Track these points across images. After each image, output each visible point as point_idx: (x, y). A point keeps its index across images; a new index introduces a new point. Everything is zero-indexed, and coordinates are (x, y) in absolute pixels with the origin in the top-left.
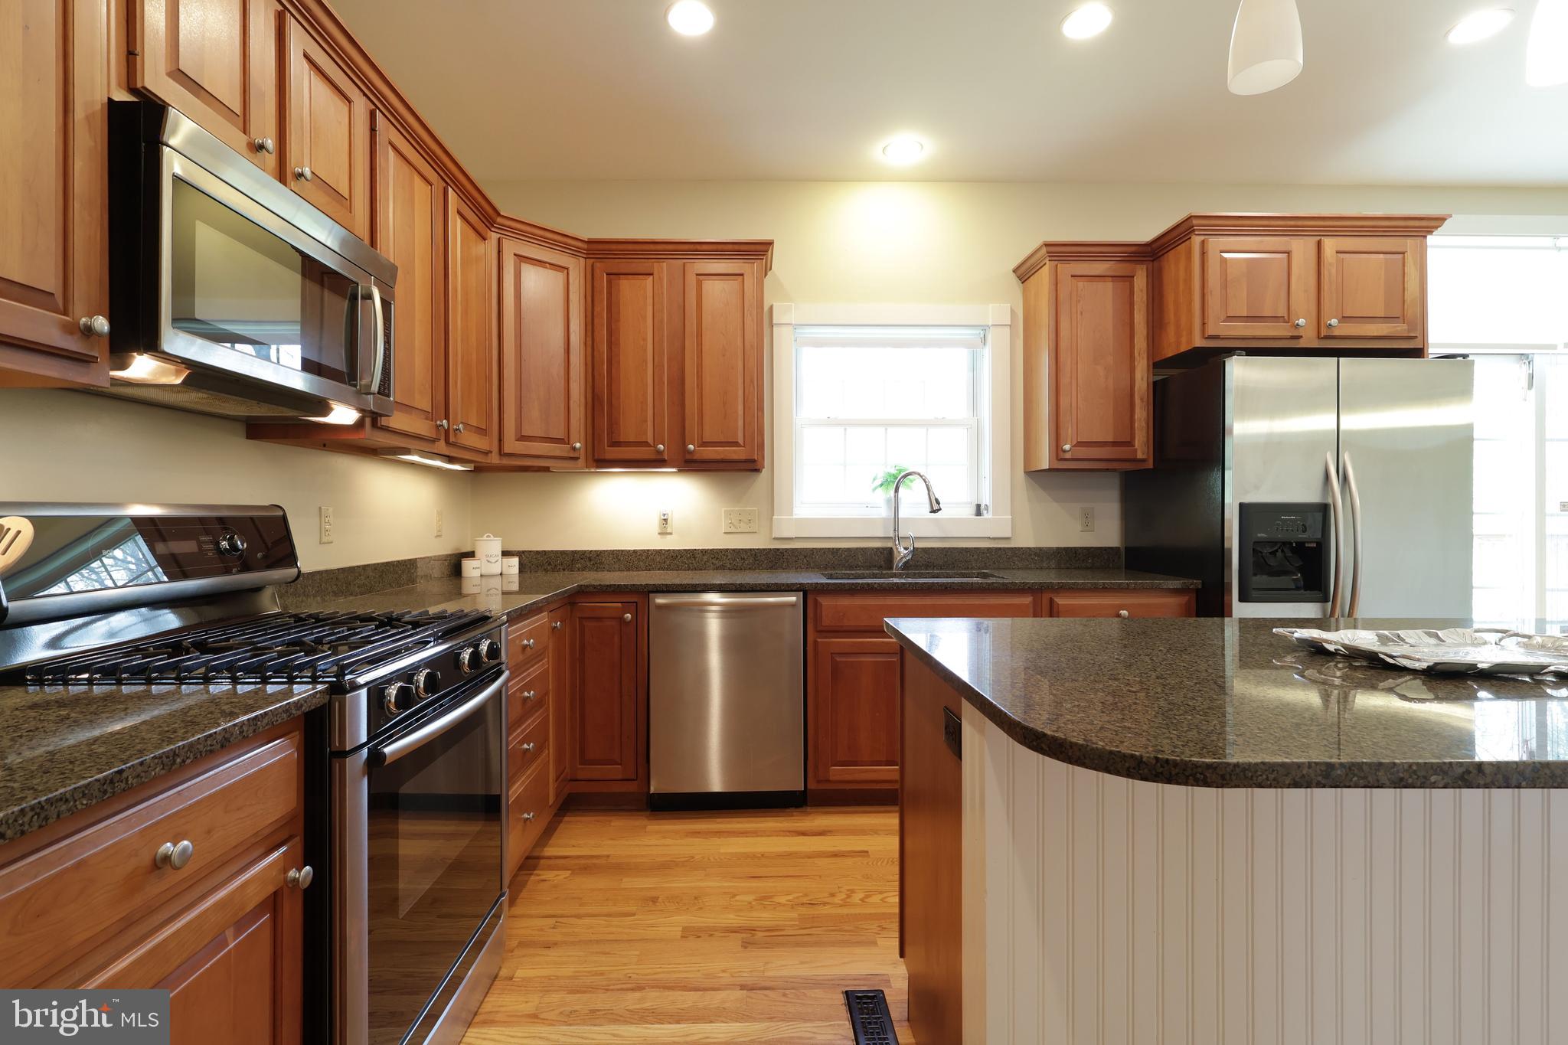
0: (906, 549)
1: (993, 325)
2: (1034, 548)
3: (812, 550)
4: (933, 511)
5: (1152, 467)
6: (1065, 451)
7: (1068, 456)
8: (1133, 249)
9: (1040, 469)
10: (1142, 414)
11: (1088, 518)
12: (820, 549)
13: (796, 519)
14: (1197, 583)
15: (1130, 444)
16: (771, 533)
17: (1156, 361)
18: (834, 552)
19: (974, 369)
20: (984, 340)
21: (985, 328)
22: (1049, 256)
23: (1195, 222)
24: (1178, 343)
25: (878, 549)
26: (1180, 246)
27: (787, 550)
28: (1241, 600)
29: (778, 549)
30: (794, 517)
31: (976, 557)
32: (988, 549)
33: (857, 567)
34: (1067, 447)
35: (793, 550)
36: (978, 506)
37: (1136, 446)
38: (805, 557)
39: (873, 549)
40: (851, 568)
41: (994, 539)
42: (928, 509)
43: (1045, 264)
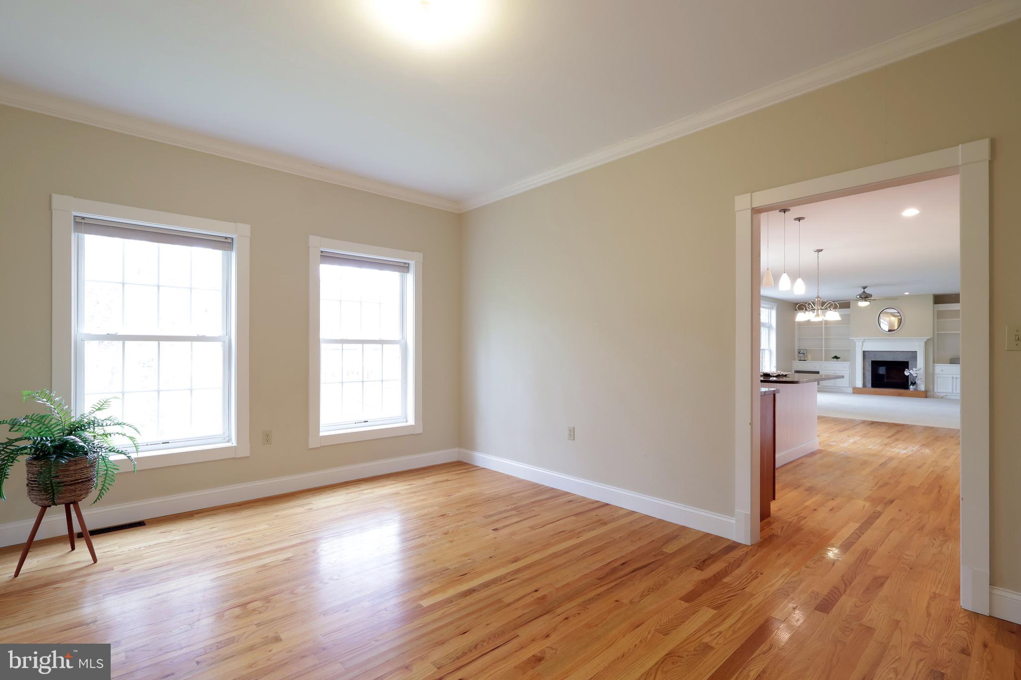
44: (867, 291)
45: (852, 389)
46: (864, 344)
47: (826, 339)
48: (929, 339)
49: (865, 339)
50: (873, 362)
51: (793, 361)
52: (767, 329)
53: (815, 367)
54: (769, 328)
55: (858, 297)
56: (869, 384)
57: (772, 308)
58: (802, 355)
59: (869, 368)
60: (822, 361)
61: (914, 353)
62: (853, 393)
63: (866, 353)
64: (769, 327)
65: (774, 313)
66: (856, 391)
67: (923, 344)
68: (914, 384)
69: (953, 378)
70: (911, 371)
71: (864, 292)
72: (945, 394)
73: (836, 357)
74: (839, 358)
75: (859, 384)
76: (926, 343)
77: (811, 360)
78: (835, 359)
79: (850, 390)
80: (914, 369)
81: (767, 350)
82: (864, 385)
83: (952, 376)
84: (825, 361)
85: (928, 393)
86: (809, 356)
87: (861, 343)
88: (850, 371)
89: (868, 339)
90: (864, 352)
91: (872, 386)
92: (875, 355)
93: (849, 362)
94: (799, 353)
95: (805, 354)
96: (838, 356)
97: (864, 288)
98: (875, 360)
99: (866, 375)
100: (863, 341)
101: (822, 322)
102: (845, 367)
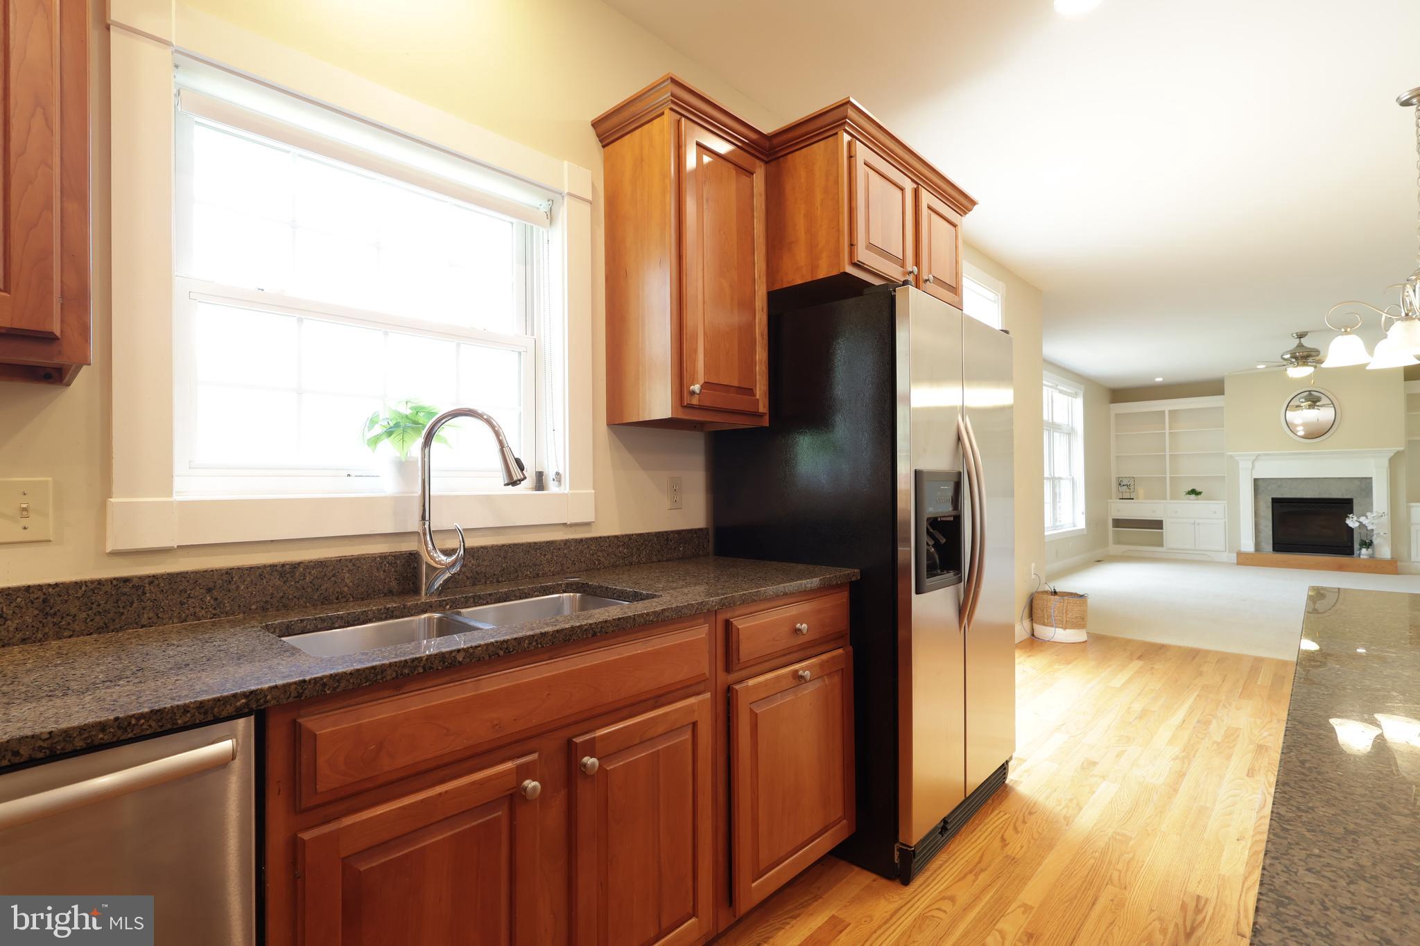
0: (447, 553)
1: (570, 194)
2: (623, 536)
3: (229, 573)
4: (514, 483)
5: (768, 425)
6: (693, 393)
7: (695, 401)
8: (754, 136)
9: (635, 420)
10: (761, 354)
11: (676, 490)
12: (251, 569)
13: (181, 503)
14: (854, 573)
15: (750, 392)
16: (101, 537)
17: (777, 287)
18: (286, 571)
19: (527, 259)
20: (551, 216)
21: (553, 196)
22: (673, 102)
23: (851, 112)
24: (814, 267)
25: (383, 557)
26: (816, 145)
27: (153, 579)
28: (917, 593)
29: (126, 580)
30: (177, 497)
31: (549, 556)
32: (566, 542)
33: (341, 598)
34: (696, 388)
35: (172, 578)
36: (540, 475)
37: (758, 397)
38: (209, 590)
39: (373, 558)
40: (325, 601)
41: (572, 525)
42: (501, 478)
43: (663, 114)
45: (1235, 555)
46: (1257, 464)
47: (1172, 456)
48: (1398, 453)
49: (1259, 455)
50: (1275, 501)
51: (1109, 501)
52: (1064, 439)
54: (1069, 434)
56: (1268, 545)
57: (1075, 395)
58: (1126, 489)
59: (1267, 513)
60: (1166, 499)
61: (1366, 482)
62: (1238, 564)
63: (1260, 484)
65: (1079, 403)
66: (1244, 560)
67: (1385, 463)
68: (1367, 544)
70: (1362, 519)
71: (1300, 346)
73: (1194, 492)
74: (1200, 493)
75: (1248, 545)
76: (1390, 461)
77: (1145, 499)
78: (1193, 496)
79: (1231, 558)
80: (1368, 514)
82: (1258, 548)
84: (1171, 499)
85: (1400, 563)
86: (1141, 491)
87: (1251, 463)
88: (1226, 520)
89: (1265, 455)
90: (1256, 480)
91: (1274, 550)
92: (1279, 486)
93: (1225, 502)
94: (1120, 484)
95: (1132, 487)
96: (1198, 489)
97: (1300, 338)
98: (1280, 496)
99: (1261, 527)
100: (1255, 458)
101: (1164, 423)
102: (1215, 513)
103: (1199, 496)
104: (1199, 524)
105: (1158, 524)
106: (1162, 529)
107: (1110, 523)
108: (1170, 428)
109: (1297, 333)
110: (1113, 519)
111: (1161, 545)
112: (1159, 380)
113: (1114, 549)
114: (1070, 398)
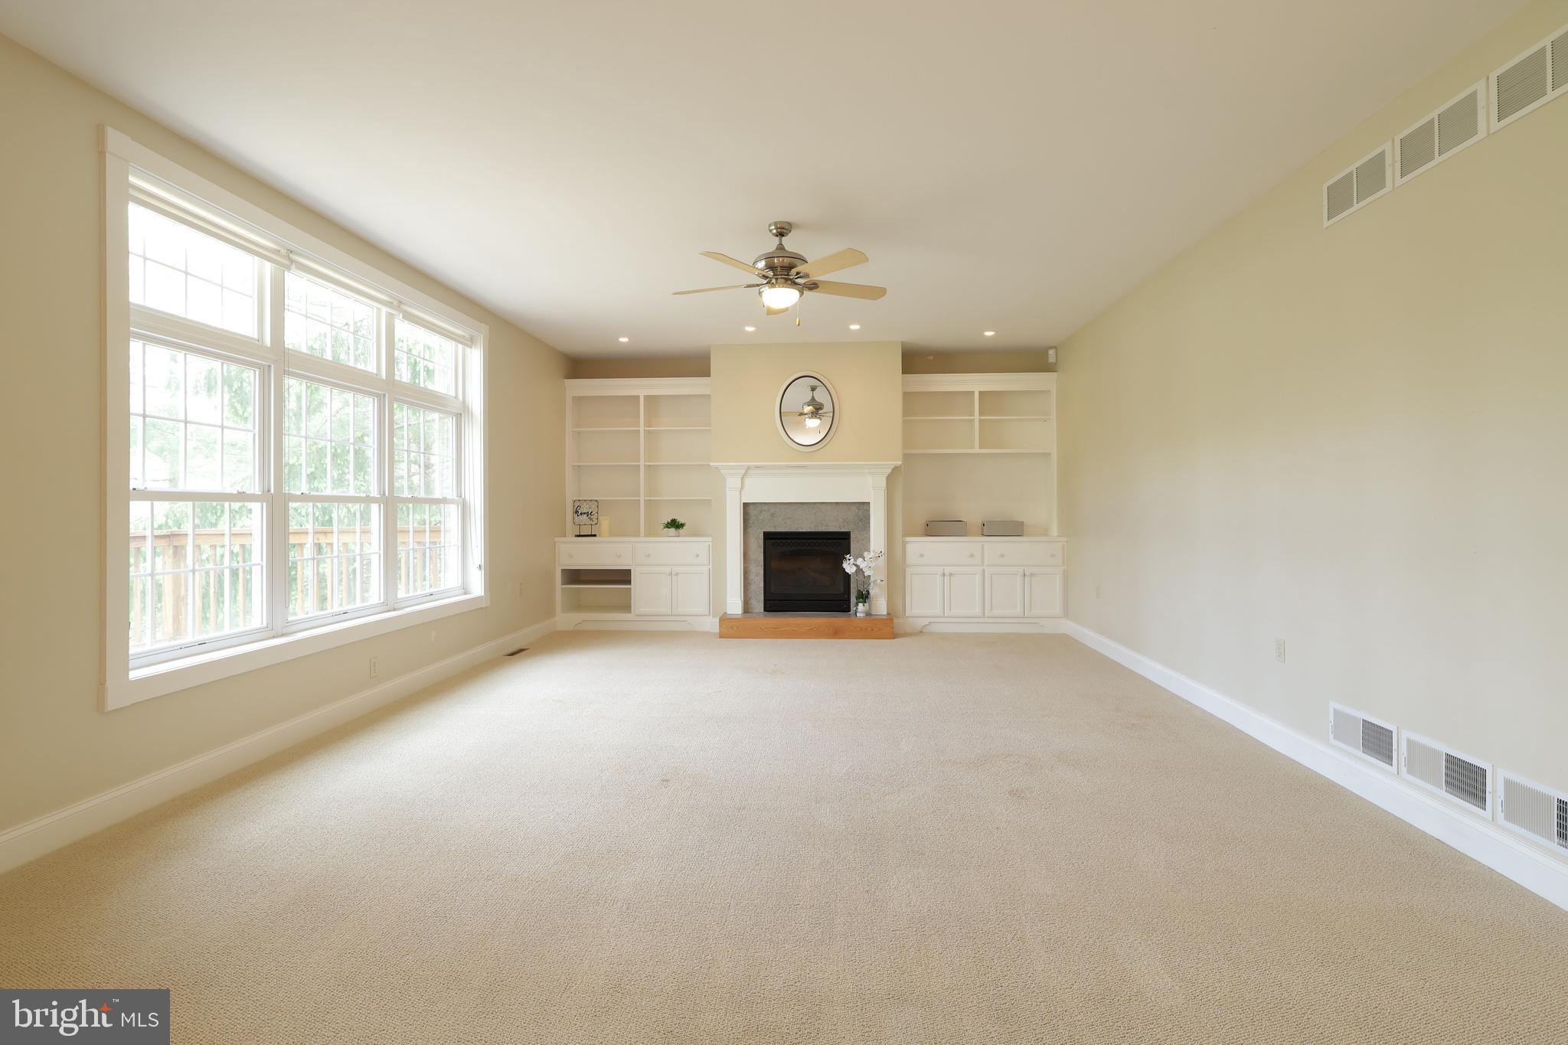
44: (791, 243)
45: (719, 621)
46: (747, 481)
47: (648, 467)
48: (896, 469)
49: (749, 468)
50: (769, 537)
51: (556, 539)
52: (450, 423)
53: (620, 556)
54: (459, 416)
55: (762, 264)
56: (758, 604)
57: (470, 342)
58: (586, 519)
59: (758, 554)
60: (638, 536)
61: (864, 506)
62: (722, 636)
63: (752, 511)
64: (461, 415)
65: (475, 357)
66: (731, 629)
67: (882, 482)
68: (864, 597)
69: (944, 575)
70: (859, 561)
71: (781, 247)
72: (925, 622)
73: (675, 524)
74: (681, 526)
75: (735, 604)
76: (889, 478)
77: (612, 535)
78: (672, 530)
79: (712, 625)
80: (866, 554)
81: (451, 502)
82: (747, 609)
83: (940, 570)
84: (646, 536)
85: (895, 621)
86: (605, 523)
87: (740, 479)
88: (710, 567)
89: (758, 467)
90: (746, 505)
91: (765, 610)
92: (773, 515)
93: (710, 539)
94: (577, 512)
95: (594, 517)
96: (681, 520)
97: (781, 235)
98: (773, 530)
99: (752, 577)
100: (744, 472)
101: (638, 417)
102: (698, 556)
103: (681, 531)
104: (677, 574)
105: (622, 577)
106: (629, 582)
107: (558, 577)
108: (648, 423)
109: (776, 223)
110: (563, 571)
111: (626, 607)
112: (624, 340)
113: (565, 620)
114: (460, 346)
